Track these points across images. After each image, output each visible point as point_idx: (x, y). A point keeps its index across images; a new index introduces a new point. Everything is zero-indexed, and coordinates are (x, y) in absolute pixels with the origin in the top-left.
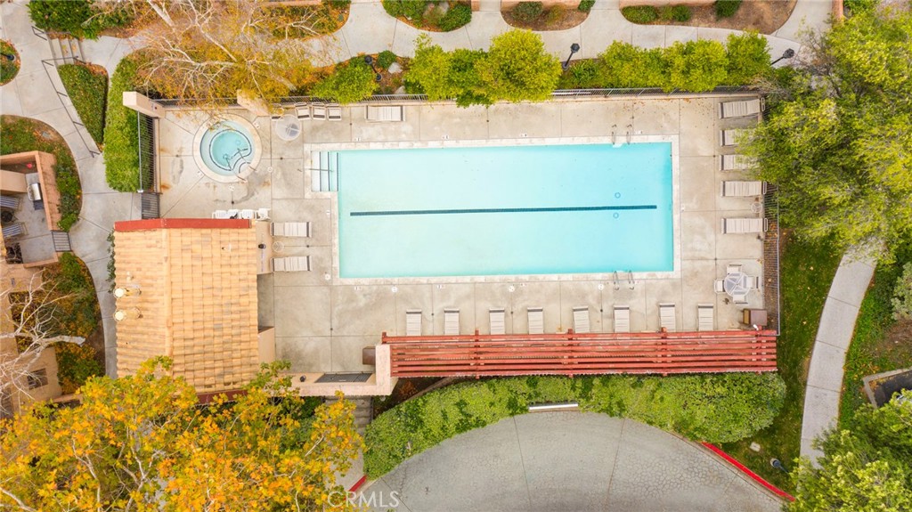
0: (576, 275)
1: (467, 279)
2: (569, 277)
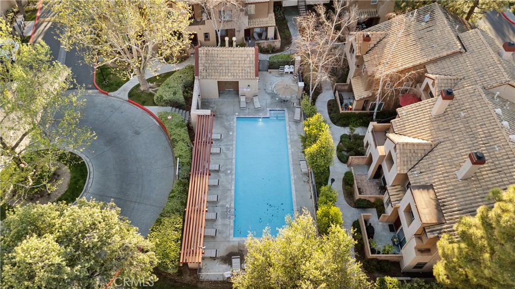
0: (234, 196)
1: (234, 156)
2: (233, 193)
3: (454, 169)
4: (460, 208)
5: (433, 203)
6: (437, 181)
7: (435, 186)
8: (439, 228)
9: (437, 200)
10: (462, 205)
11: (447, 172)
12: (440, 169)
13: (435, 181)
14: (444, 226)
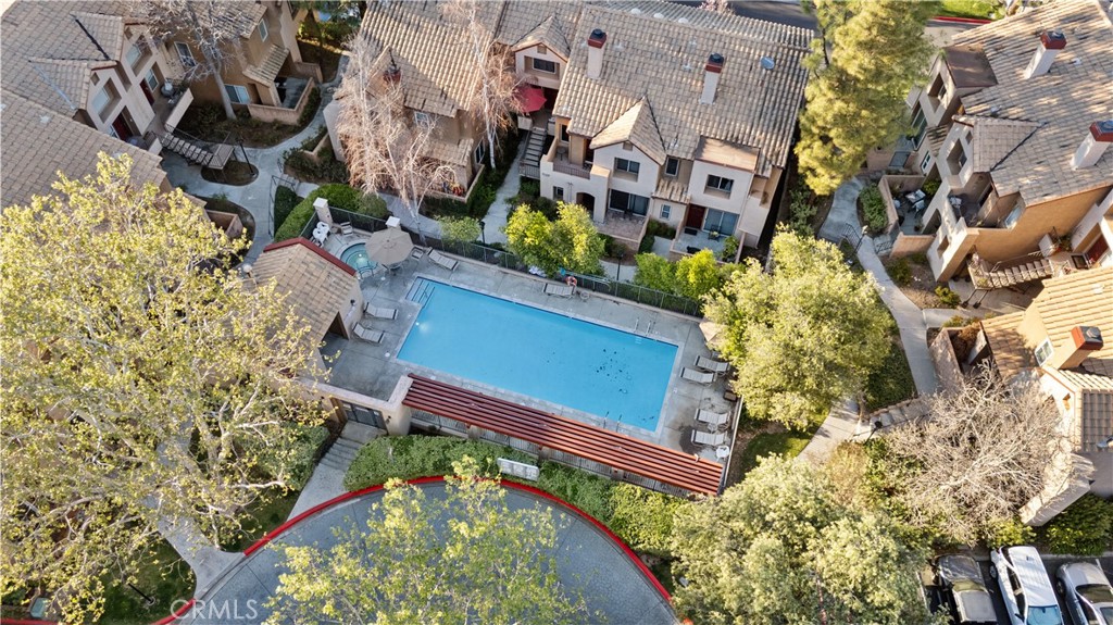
3: (695, 101)
4: (750, 124)
5: (727, 147)
6: (701, 128)
7: (705, 132)
8: (763, 159)
9: (725, 142)
10: (747, 121)
11: (694, 111)
12: (684, 116)
13: (699, 129)
14: (764, 152)
